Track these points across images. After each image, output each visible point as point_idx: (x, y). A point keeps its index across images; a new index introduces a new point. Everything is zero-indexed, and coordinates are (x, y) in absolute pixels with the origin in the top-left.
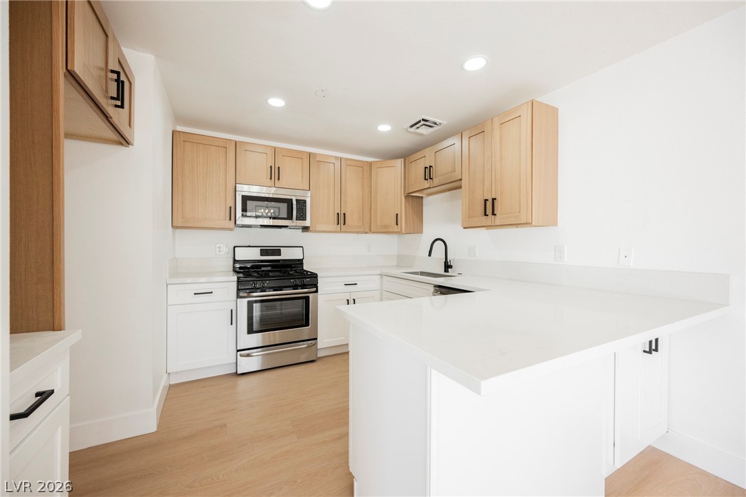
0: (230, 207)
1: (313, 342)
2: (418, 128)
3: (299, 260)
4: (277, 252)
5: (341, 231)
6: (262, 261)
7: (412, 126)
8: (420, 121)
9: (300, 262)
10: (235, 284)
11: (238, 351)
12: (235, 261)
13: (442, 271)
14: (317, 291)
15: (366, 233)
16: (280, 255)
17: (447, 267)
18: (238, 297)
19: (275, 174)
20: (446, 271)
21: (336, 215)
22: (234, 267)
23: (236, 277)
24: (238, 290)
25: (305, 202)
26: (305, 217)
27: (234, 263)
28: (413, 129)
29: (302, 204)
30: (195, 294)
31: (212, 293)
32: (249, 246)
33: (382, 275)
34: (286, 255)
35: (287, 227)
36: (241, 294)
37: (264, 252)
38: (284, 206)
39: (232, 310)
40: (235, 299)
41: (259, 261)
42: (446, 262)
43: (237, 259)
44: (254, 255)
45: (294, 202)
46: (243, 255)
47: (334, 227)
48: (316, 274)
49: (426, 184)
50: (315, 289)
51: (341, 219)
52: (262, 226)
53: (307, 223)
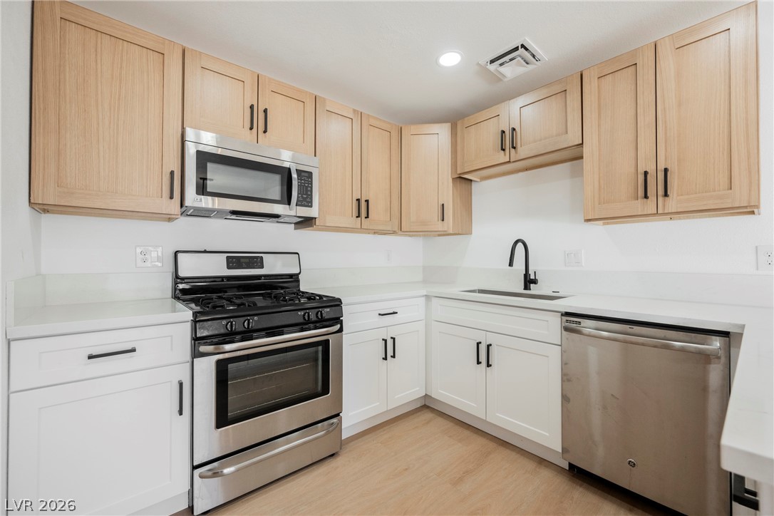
0: (172, 173)
1: (335, 420)
2: (501, 65)
3: (291, 276)
4: (256, 261)
5: (362, 230)
6: (229, 278)
7: (492, 62)
8: (517, 49)
9: (294, 278)
10: (188, 326)
11: (194, 468)
12: (177, 278)
13: (520, 289)
14: (341, 330)
15: (394, 233)
16: (262, 267)
17: (529, 281)
18: (196, 354)
19: (258, 119)
20: (526, 287)
21: (355, 203)
22: (176, 289)
23: (191, 313)
24: (196, 340)
25: (310, 174)
26: (311, 202)
27: (176, 283)
28: (493, 67)
29: (306, 176)
30: (90, 357)
31: (133, 350)
32: (205, 252)
33: (428, 297)
34: (274, 267)
35: (277, 216)
36: (203, 349)
37: (234, 261)
38: (276, 179)
39: (181, 385)
40: (188, 358)
41: (222, 278)
42: (526, 275)
43: (182, 274)
44: (216, 267)
45: (294, 176)
46: (193, 267)
47: (351, 221)
48: (339, 300)
49: (502, 157)
50: (339, 326)
51: (362, 208)
52: (234, 213)
53: (312, 212)
